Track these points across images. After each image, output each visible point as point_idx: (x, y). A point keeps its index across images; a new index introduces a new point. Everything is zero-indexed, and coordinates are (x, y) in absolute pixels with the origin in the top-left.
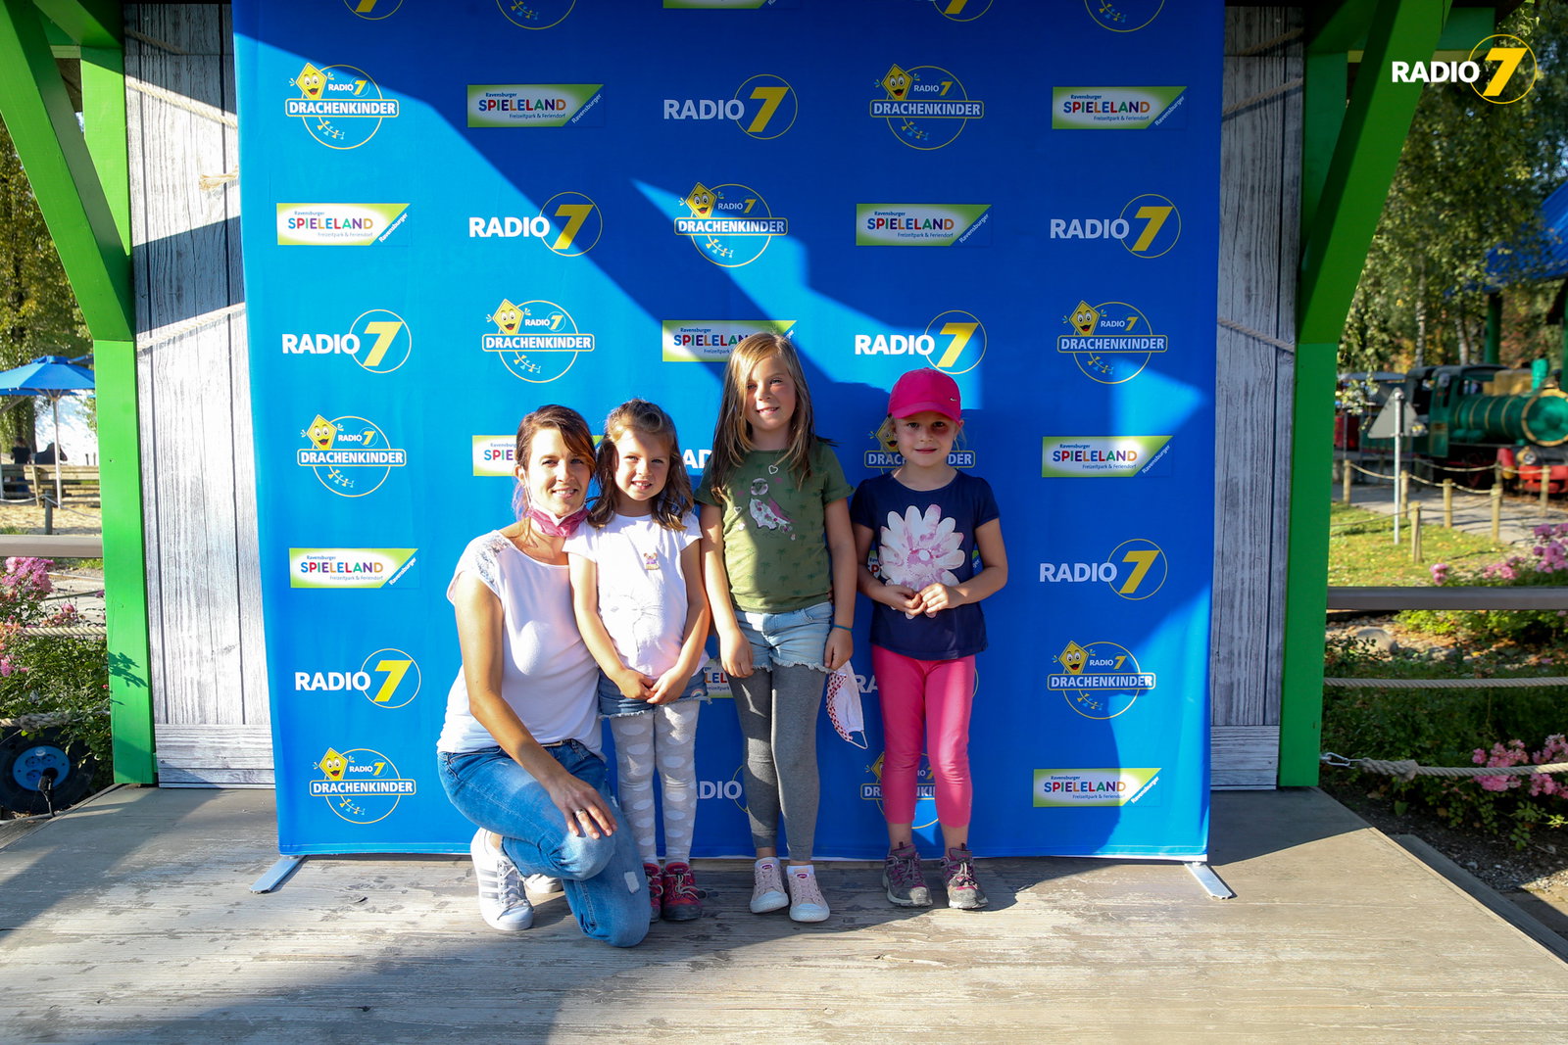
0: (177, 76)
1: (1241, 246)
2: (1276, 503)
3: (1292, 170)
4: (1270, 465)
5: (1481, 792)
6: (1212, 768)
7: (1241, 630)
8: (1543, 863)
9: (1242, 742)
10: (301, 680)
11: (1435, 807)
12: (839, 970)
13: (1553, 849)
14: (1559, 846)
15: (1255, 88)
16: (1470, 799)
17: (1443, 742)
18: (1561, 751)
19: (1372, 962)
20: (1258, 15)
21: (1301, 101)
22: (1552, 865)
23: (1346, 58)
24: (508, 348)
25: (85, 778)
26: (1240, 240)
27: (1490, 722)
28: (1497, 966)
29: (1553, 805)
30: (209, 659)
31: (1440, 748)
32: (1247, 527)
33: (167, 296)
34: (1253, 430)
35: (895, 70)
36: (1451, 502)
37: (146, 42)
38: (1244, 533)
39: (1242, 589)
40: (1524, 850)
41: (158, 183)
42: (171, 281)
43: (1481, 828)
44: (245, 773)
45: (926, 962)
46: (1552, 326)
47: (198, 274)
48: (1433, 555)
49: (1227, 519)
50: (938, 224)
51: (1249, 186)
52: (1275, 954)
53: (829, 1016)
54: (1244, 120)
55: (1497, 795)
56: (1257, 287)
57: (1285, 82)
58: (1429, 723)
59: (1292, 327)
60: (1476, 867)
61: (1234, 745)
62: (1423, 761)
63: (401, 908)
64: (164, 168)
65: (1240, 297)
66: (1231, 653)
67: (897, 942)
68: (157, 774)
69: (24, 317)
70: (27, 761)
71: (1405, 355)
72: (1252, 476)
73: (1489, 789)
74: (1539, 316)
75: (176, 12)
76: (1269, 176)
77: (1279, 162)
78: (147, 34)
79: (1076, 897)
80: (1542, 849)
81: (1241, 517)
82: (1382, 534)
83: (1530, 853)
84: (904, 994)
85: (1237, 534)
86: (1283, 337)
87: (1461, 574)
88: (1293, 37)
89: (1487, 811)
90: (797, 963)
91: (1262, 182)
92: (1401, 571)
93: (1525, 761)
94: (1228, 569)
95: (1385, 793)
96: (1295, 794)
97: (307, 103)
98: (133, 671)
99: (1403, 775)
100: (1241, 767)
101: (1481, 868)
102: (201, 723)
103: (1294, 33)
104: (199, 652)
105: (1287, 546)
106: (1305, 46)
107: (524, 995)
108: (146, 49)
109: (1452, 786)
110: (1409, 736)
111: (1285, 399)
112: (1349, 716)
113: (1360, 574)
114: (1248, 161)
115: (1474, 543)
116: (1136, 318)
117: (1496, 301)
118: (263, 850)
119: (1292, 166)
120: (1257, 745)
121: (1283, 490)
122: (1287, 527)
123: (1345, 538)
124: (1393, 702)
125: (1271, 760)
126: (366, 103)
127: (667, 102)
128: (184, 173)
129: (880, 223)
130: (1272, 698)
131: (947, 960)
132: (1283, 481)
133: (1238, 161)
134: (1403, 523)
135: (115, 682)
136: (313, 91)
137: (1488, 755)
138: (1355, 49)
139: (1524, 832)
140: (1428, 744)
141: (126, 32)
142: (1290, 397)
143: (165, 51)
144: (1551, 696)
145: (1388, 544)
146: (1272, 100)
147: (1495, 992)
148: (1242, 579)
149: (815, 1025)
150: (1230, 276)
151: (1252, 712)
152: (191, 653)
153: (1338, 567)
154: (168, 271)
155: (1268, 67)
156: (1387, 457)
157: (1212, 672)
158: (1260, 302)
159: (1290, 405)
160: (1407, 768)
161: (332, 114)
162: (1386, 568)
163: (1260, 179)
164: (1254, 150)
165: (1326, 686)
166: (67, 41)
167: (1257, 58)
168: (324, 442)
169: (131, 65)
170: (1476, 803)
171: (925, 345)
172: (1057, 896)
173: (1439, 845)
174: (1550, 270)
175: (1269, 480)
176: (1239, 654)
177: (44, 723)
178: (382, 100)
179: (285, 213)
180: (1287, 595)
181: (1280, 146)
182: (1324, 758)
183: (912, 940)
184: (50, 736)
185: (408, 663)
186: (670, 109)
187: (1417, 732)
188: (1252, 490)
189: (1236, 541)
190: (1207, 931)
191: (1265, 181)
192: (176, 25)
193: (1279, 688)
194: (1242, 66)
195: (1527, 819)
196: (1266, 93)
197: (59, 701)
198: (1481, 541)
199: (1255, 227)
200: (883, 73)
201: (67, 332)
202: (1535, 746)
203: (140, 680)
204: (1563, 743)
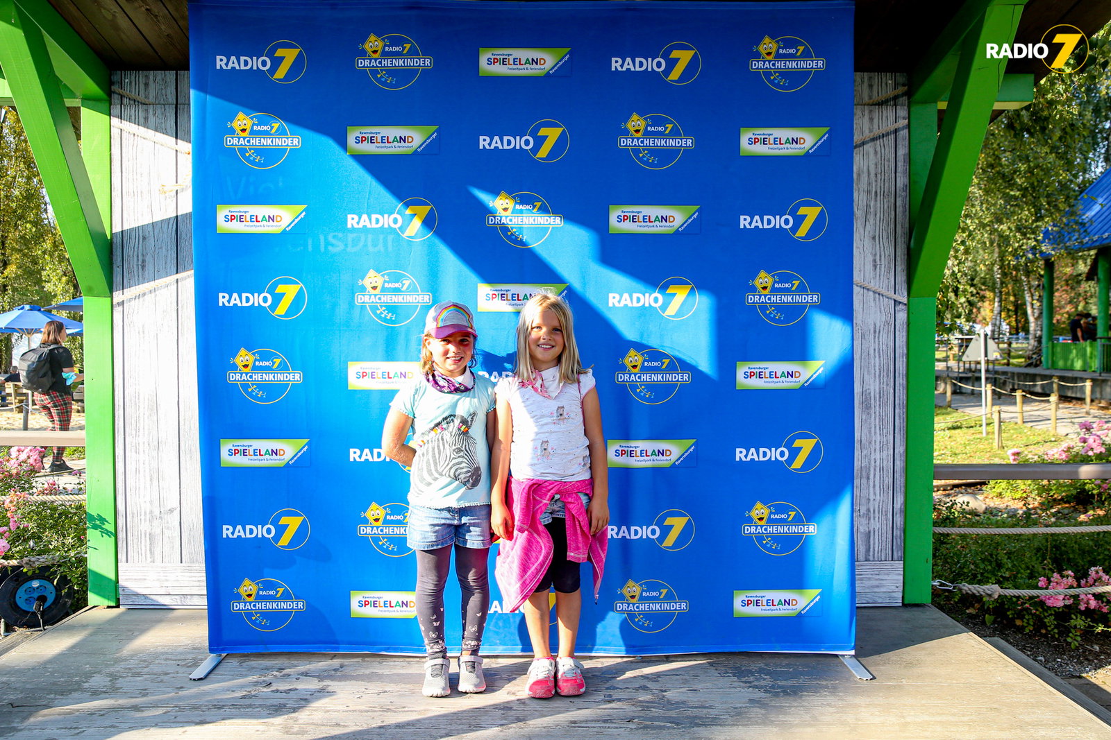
0: (146, 119)
1: (869, 232)
2: (897, 406)
3: (902, 181)
4: (892, 380)
5: (1046, 608)
6: (857, 591)
7: (875, 494)
8: (1090, 658)
9: (877, 573)
10: (227, 531)
11: (1013, 619)
12: (603, 730)
13: (1097, 648)
14: (1101, 646)
15: (876, 127)
16: (1038, 613)
17: (1017, 573)
18: (1100, 578)
19: (970, 722)
20: (876, 78)
21: (907, 135)
22: (1097, 659)
23: (937, 107)
24: (373, 302)
25: (66, 603)
26: (868, 228)
27: (1050, 558)
28: (1056, 725)
29: (1096, 617)
30: (158, 517)
31: (1015, 577)
32: (877, 423)
33: (135, 266)
34: (880, 357)
35: (635, 117)
36: (1022, 407)
37: (126, 96)
38: (875, 427)
39: (875, 466)
40: (1077, 648)
41: (131, 191)
42: (138, 257)
43: (1046, 633)
44: (181, 598)
45: (663, 724)
46: (1089, 282)
47: (157, 252)
48: (1009, 443)
49: (864, 417)
50: (664, 219)
51: (873, 191)
52: (903, 717)
54: (869, 148)
55: (1057, 610)
56: (880, 260)
57: (896, 122)
58: (1007, 559)
59: (905, 286)
60: (1044, 660)
61: (872, 575)
62: (1004, 586)
63: (296, 690)
64: (135, 180)
65: (869, 267)
66: (868, 510)
67: (643, 710)
68: (119, 599)
69: (7, 277)
70: (26, 591)
71: (988, 302)
72: (880, 388)
73: (1051, 605)
74: (1080, 275)
75: (147, 77)
76: (887, 185)
77: (893, 175)
78: (126, 91)
79: (764, 679)
80: (1090, 648)
81: (873, 417)
82: (974, 428)
83: (1081, 651)
85: (870, 428)
86: (899, 293)
87: (1030, 456)
88: (900, 93)
89: (1050, 621)
90: (573, 725)
91: (882, 189)
92: (988, 454)
93: (1075, 586)
94: (865, 452)
95: (978, 609)
96: (915, 609)
97: (239, 138)
98: (107, 526)
99: (990, 596)
100: (876, 590)
101: (1047, 661)
102: (151, 562)
103: (901, 90)
104: (151, 512)
105: (905, 436)
106: (909, 99)
108: (125, 101)
109: (1025, 603)
110: (994, 568)
111: (901, 335)
112: (952, 555)
113: (959, 457)
114: (872, 175)
115: (1040, 435)
116: (798, 282)
117: (1050, 266)
118: (197, 651)
119: (902, 178)
120: (888, 574)
121: (901, 397)
122: (905, 423)
123: (947, 431)
124: (982, 545)
125: (898, 585)
126: (279, 138)
127: (481, 138)
128: (149, 184)
129: (625, 218)
130: (898, 542)
131: (676, 722)
132: (901, 391)
133: (865, 175)
134: (989, 421)
135: (92, 535)
136: (244, 131)
137: (1049, 581)
138: (942, 101)
139: (1076, 635)
140: (1007, 574)
141: (112, 89)
142: (905, 334)
143: (138, 102)
144: (1092, 540)
145: (978, 436)
146: (888, 134)
148: (875, 459)
150: (862, 252)
151: (884, 551)
152: (145, 513)
153: (943, 452)
154: (136, 250)
155: (884, 112)
156: (976, 375)
157: (855, 523)
158: (883, 269)
159: (905, 339)
160: (992, 590)
161: (256, 145)
162: (978, 453)
163: (881, 187)
164: (876, 168)
165: (934, 534)
166: (73, 95)
167: (877, 107)
168: (246, 366)
169: (115, 112)
170: (1043, 616)
171: (656, 300)
172: (751, 679)
173: (1017, 646)
174: (1087, 243)
175: (892, 391)
176: (874, 511)
177: (40, 563)
178: (289, 136)
179: (223, 212)
180: (906, 470)
181: (893, 166)
182: (935, 584)
183: (652, 709)
184: (44, 573)
185: (302, 518)
186: (484, 142)
187: (1000, 566)
188: (880, 397)
189: (870, 432)
190: (855, 702)
191: (884, 188)
192: (147, 85)
193: (902, 535)
194: (867, 113)
195: (1078, 627)
196: (883, 130)
197: (51, 547)
198: (1044, 433)
199: (878, 219)
200: (627, 118)
201: (37, 288)
202: (1081, 575)
203: (111, 532)
204: (1101, 573)
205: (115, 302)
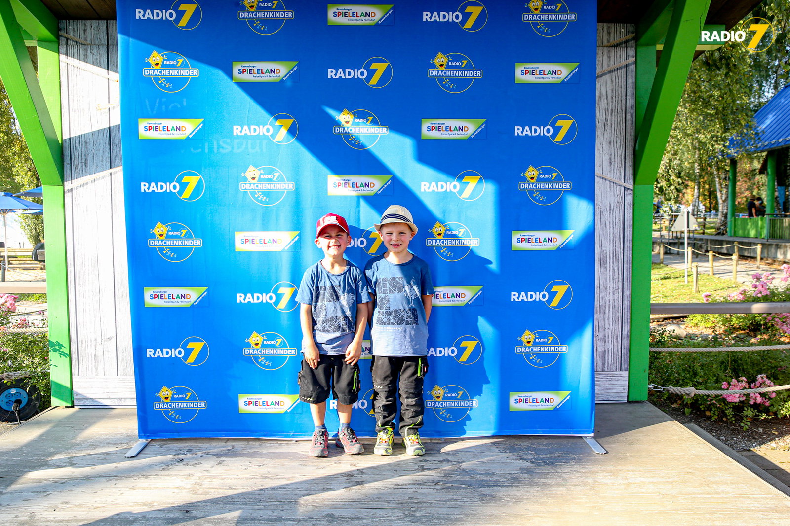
0: (85, 56)
1: (607, 138)
2: (625, 262)
3: (630, 102)
4: (622, 244)
5: (726, 403)
6: (596, 392)
7: (609, 324)
8: (756, 437)
9: (610, 379)
10: (150, 353)
11: (704, 411)
12: (418, 490)
13: (761, 430)
14: (764, 429)
15: (612, 63)
16: (721, 406)
17: (707, 379)
18: (764, 382)
19: (673, 482)
20: (613, 27)
21: (634, 69)
22: (761, 438)
23: (656, 48)
24: (252, 189)
25: (35, 404)
26: (606, 136)
27: (730, 369)
28: (732, 483)
29: (761, 409)
30: (100, 343)
31: (706, 382)
32: (611, 274)
33: (80, 164)
34: (613, 227)
35: (440, 55)
36: (713, 263)
37: (70, 39)
38: (610, 277)
39: (609, 305)
40: (747, 431)
41: (76, 108)
42: (82, 156)
43: (726, 421)
44: (118, 400)
45: (459, 485)
46: (761, 175)
47: (95, 153)
48: (703, 288)
49: (602, 270)
50: (461, 129)
51: (610, 109)
52: (627, 479)
53: (413, 511)
54: (607, 78)
55: (734, 404)
56: (614, 158)
57: (626, 59)
58: (701, 369)
59: (631, 177)
60: (724, 439)
61: (606, 381)
62: (698, 388)
63: (201, 464)
64: (78, 101)
65: (606, 163)
66: (604, 336)
67: (446, 476)
68: (73, 401)
70: (6, 396)
71: (690, 189)
72: (613, 250)
73: (730, 401)
74: (755, 170)
75: (85, 25)
76: (619, 105)
77: (624, 98)
78: (70, 36)
79: (531, 454)
80: (756, 430)
81: (608, 270)
82: (679, 278)
83: (750, 432)
84: (449, 500)
85: (606, 278)
86: (627, 182)
87: (717, 298)
88: (630, 38)
89: (729, 412)
90: (397, 487)
91: (616, 108)
92: (688, 296)
93: (747, 387)
94: (602, 295)
95: (680, 404)
96: (636, 404)
97: (154, 70)
98: (63, 350)
99: (688, 395)
100: (610, 391)
101: (727, 440)
102: (96, 375)
103: (630, 36)
104: (95, 340)
105: (631, 284)
106: (636, 42)
107: (264, 504)
108: (70, 42)
109: (713, 400)
110: (692, 376)
111: (629, 211)
112: (662, 367)
113: (668, 299)
114: (609, 97)
115: (725, 283)
116: (556, 174)
117: (734, 163)
118: (130, 437)
119: (630, 100)
120: (617, 380)
121: (628, 256)
122: (631, 275)
123: (660, 281)
124: (683, 360)
125: (624, 388)
126: (183, 70)
127: (330, 70)
128: (89, 103)
129: (433, 128)
130: (625, 358)
131: (469, 485)
132: (628, 252)
133: (605, 97)
134: (689, 274)
135: (53, 356)
136: (157, 64)
137: (729, 384)
138: (659, 44)
139: (747, 422)
140: (700, 380)
141: (60, 34)
142: (631, 211)
143: (79, 43)
144: (760, 356)
145: (682, 284)
146: (621, 68)
147: (731, 495)
148: (609, 300)
149: (407, 515)
150: (601, 153)
151: (615, 365)
152: (91, 340)
153: (657, 295)
154: (80, 151)
155: (618, 52)
156: (681, 241)
157: (595, 345)
158: (616, 165)
159: (631, 215)
160: (690, 391)
161: (166, 75)
162: (681, 296)
163: (615, 106)
164: (612, 92)
165: (650, 352)
166: (31, 38)
167: (613, 48)
168: (161, 235)
169: (62, 50)
170: (724, 409)
171: (455, 187)
172: (522, 454)
173: (707, 429)
174: (760, 147)
175: (622, 251)
176: (608, 336)
177: (16, 377)
178: (190, 69)
179: (143, 123)
180: (631, 308)
181: (624, 91)
182: (650, 387)
183: (452, 475)
184: (19, 383)
185: (203, 343)
186: (331, 73)
187: (695, 374)
188: (613, 256)
189: (606, 281)
190: (594, 469)
191: (618, 107)
192: (85, 30)
193: (628, 353)
194: (606, 52)
195: (749, 416)
196: (618, 65)
197: (24, 365)
198: (728, 282)
199: (613, 129)
200: (434, 56)
201: (9, 180)
202: (751, 381)
203: (67, 354)
204: (765, 379)
205: (66, 189)
